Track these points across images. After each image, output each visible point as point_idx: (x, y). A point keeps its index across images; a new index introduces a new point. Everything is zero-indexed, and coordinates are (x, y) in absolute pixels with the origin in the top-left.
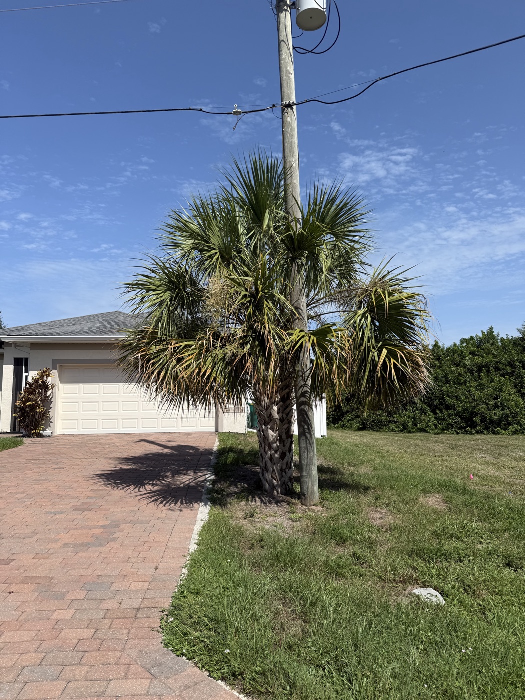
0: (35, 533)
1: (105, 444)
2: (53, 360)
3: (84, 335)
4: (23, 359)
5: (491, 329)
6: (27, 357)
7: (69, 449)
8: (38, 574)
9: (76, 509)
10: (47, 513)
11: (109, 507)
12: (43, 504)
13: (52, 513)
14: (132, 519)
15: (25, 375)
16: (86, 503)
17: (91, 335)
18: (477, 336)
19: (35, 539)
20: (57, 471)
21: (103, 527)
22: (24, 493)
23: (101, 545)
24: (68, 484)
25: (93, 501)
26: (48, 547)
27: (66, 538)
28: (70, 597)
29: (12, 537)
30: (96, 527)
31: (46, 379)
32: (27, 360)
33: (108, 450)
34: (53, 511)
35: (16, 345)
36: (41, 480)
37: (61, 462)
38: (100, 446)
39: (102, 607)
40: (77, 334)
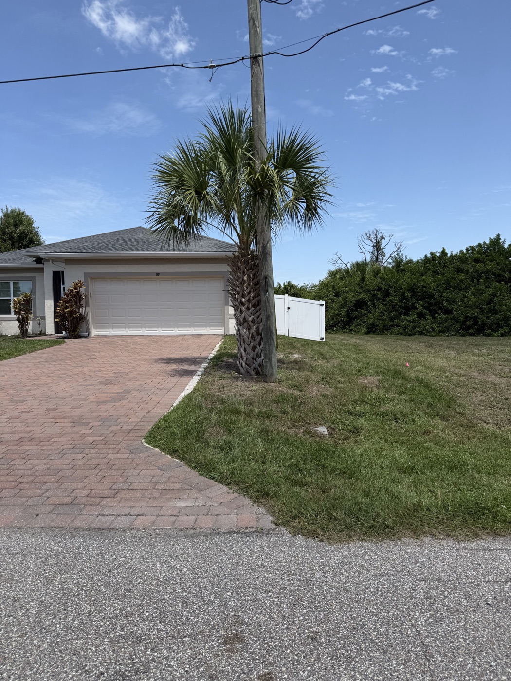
0: (72, 396)
1: (131, 343)
2: (84, 273)
3: (108, 252)
4: (60, 272)
5: (498, 236)
6: (62, 270)
7: (101, 346)
8: (73, 415)
9: (101, 383)
10: (81, 385)
11: (125, 382)
12: (78, 380)
13: (84, 385)
14: (139, 388)
15: (62, 286)
16: (109, 380)
17: (114, 252)
18: (485, 243)
19: (72, 399)
20: (90, 361)
21: (117, 392)
22: (65, 374)
23: (115, 402)
24: (97, 369)
25: (114, 379)
26: (81, 403)
27: (92, 398)
28: (91, 425)
29: (57, 398)
30: (113, 393)
31: (79, 290)
32: (63, 272)
33: (132, 347)
34: (85, 384)
35: (54, 260)
36: (77, 366)
37: (93, 355)
38: (126, 344)
39: (110, 429)
40: (102, 250)
